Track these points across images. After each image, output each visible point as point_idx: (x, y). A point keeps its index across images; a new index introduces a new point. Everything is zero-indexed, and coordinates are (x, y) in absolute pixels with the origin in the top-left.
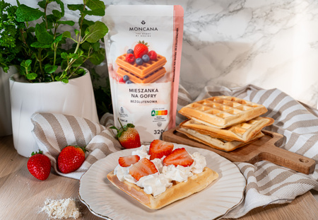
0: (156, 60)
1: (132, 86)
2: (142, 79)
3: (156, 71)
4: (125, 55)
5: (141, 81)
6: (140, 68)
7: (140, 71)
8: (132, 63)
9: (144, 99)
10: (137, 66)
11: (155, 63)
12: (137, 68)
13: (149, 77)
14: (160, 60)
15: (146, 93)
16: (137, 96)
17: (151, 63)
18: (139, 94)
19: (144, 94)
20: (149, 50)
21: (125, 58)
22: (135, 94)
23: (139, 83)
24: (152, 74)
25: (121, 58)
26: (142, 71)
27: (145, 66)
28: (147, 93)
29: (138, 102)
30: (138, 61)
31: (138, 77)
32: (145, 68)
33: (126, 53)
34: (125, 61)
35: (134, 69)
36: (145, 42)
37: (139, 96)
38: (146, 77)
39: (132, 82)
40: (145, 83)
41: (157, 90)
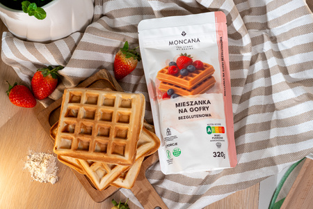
0: (203, 69)
1: (179, 100)
2: (189, 91)
3: (205, 80)
4: (167, 68)
5: (189, 93)
6: (186, 79)
7: (187, 83)
8: (176, 75)
9: (195, 113)
10: (182, 77)
11: (202, 72)
12: (182, 79)
13: (197, 88)
14: (207, 69)
15: (196, 106)
16: (186, 110)
17: (198, 73)
18: (188, 108)
19: (194, 107)
20: (194, 61)
21: (167, 71)
22: (183, 108)
23: (187, 95)
24: (200, 84)
25: (162, 71)
26: (188, 82)
27: (192, 76)
28: (198, 106)
29: (188, 117)
30: (182, 72)
31: (185, 89)
32: (192, 79)
33: (168, 65)
34: (167, 74)
35: (179, 81)
36: (188, 54)
37: (188, 110)
38: (194, 88)
39: (179, 96)
40: (193, 94)
41: (209, 102)
